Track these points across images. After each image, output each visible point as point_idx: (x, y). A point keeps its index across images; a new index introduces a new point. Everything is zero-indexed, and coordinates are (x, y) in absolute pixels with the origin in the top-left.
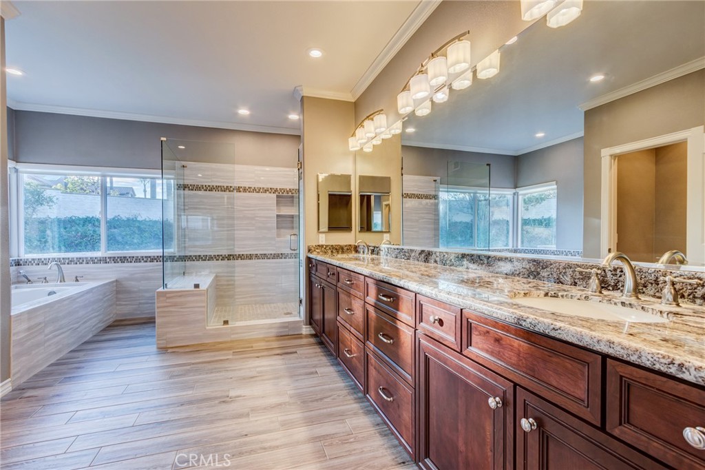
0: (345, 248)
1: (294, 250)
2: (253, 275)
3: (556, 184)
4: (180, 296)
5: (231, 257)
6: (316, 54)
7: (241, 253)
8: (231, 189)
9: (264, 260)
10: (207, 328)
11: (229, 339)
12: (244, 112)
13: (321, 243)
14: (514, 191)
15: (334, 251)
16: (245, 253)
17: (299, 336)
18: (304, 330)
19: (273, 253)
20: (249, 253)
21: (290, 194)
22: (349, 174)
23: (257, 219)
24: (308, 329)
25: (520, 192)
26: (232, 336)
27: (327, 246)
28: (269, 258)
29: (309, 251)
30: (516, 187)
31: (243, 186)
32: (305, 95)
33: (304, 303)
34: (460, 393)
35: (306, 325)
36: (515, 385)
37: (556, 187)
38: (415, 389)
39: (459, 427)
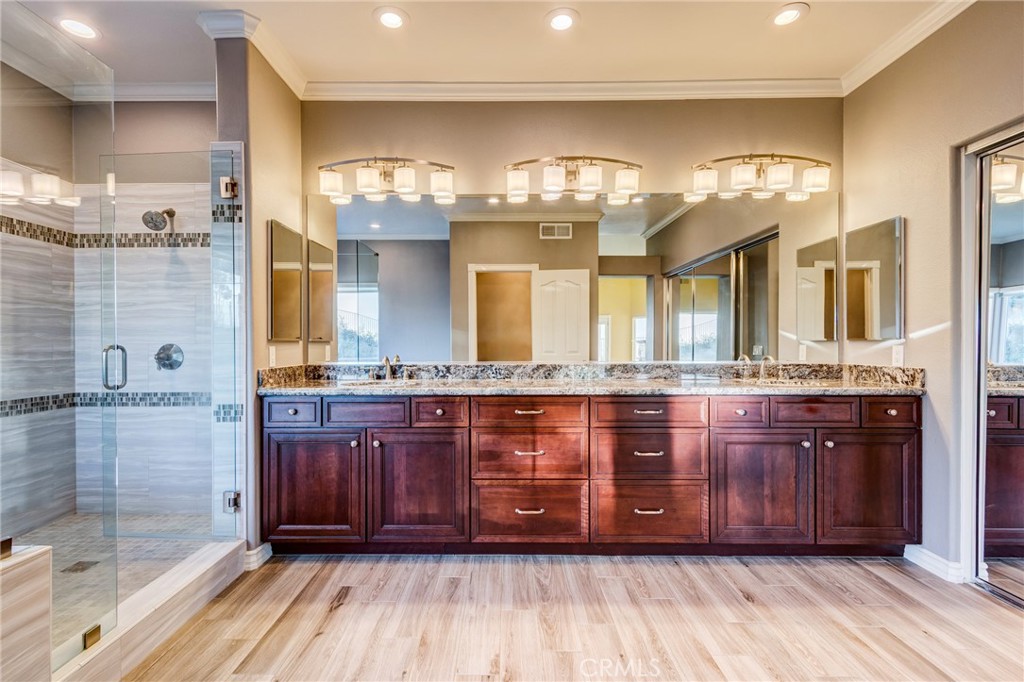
13: (272, 366)
15: (287, 380)
18: (253, 559)
24: (259, 555)
27: (280, 370)
29: (260, 383)
33: (250, 502)
34: (765, 456)
35: (257, 547)
36: (815, 429)
37: (376, 289)
38: (709, 479)
39: (765, 479)
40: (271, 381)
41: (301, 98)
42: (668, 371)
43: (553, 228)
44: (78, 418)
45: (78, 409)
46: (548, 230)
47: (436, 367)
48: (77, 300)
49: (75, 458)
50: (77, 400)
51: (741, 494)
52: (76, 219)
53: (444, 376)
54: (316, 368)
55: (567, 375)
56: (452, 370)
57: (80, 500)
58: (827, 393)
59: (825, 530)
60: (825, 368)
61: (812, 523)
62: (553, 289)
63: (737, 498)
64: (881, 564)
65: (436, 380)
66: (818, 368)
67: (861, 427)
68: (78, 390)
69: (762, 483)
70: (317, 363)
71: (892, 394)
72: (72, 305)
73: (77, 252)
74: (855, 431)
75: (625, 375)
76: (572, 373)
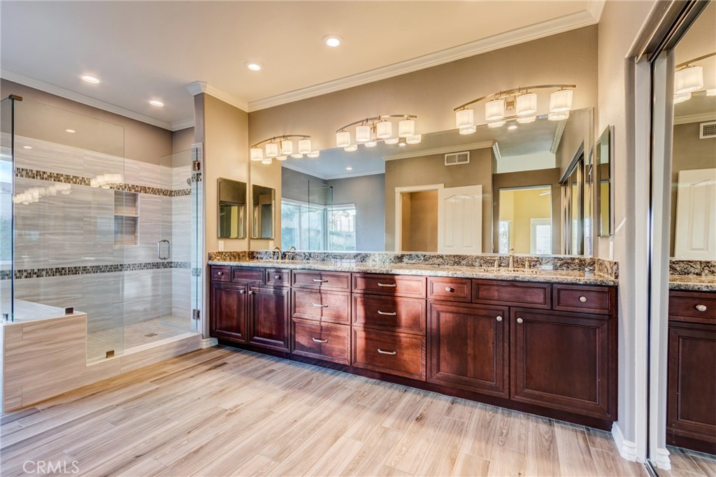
0: (241, 255)
1: (165, 259)
2: (80, 296)
3: (355, 206)
4: (47, 328)
5: (44, 273)
6: (254, 67)
7: (60, 266)
8: (45, 176)
9: (96, 274)
10: (87, 365)
11: (118, 373)
12: (91, 79)
13: (220, 250)
14: (324, 207)
15: (232, 258)
16: (67, 266)
17: (199, 352)
18: (204, 343)
19: (109, 264)
20: (73, 266)
21: (133, 191)
22: (245, 182)
23: (85, 219)
24: (208, 342)
25: (329, 209)
26: (122, 369)
27: (226, 253)
28: (104, 272)
29: (210, 258)
30: (326, 205)
31: (64, 173)
32: (206, 92)
33: (203, 315)
34: (468, 324)
35: (207, 338)
36: (509, 307)
37: (354, 207)
38: (426, 336)
39: (469, 342)
40: (218, 258)
41: (248, 112)
42: (441, 260)
43: (454, 156)
44: (173, 273)
45: (173, 269)
46: (450, 159)
47: (304, 254)
48: (173, 220)
49: (171, 291)
50: (172, 265)
51: (449, 350)
52: (173, 184)
53: (308, 259)
54: (253, 253)
55: (374, 261)
56: (312, 256)
57: (174, 310)
58: (517, 279)
59: (518, 390)
60: (577, 261)
61: (507, 381)
62: (454, 201)
63: (447, 353)
64: (569, 429)
65: (304, 261)
66: (570, 261)
67: (552, 309)
68: (173, 260)
69: (466, 344)
70: (253, 250)
71: (581, 283)
72: (171, 222)
73: (174, 199)
74: (545, 312)
75: (410, 262)
76: (377, 259)
